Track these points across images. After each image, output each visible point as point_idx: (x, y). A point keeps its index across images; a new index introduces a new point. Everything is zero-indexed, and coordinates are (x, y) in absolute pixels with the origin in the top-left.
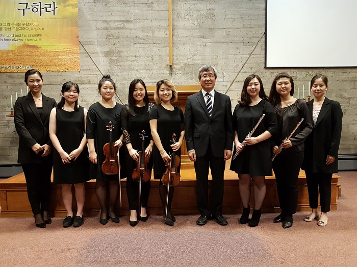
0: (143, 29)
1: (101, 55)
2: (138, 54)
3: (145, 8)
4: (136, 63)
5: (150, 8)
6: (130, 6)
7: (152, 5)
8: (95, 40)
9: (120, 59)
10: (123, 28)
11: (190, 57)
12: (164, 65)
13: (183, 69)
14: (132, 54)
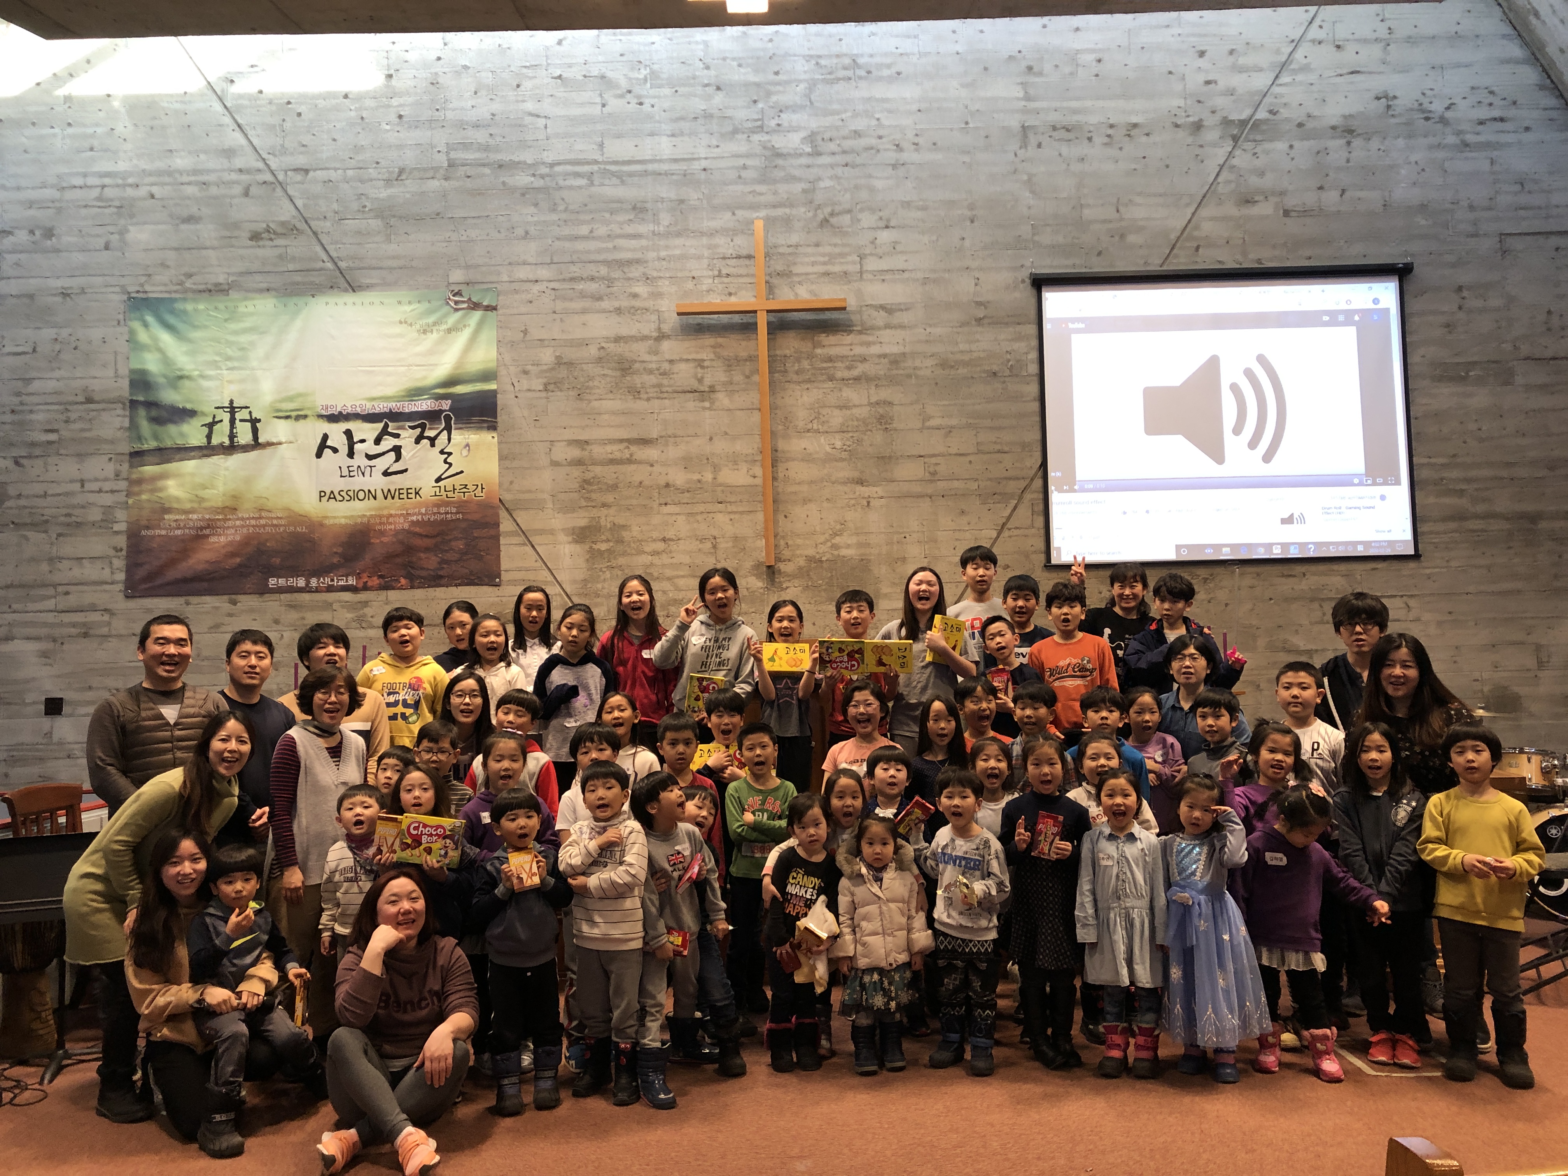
0: (687, 463)
1: (562, 537)
2: (670, 534)
3: (691, 404)
4: (665, 559)
5: (707, 404)
6: (648, 399)
7: (712, 396)
8: (546, 496)
9: (620, 548)
10: (630, 461)
11: (822, 539)
12: (748, 564)
13: (802, 573)
14: (655, 535)
